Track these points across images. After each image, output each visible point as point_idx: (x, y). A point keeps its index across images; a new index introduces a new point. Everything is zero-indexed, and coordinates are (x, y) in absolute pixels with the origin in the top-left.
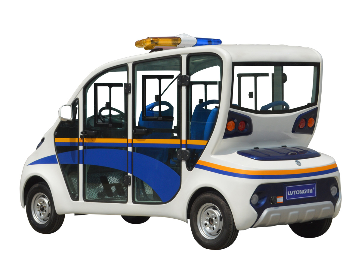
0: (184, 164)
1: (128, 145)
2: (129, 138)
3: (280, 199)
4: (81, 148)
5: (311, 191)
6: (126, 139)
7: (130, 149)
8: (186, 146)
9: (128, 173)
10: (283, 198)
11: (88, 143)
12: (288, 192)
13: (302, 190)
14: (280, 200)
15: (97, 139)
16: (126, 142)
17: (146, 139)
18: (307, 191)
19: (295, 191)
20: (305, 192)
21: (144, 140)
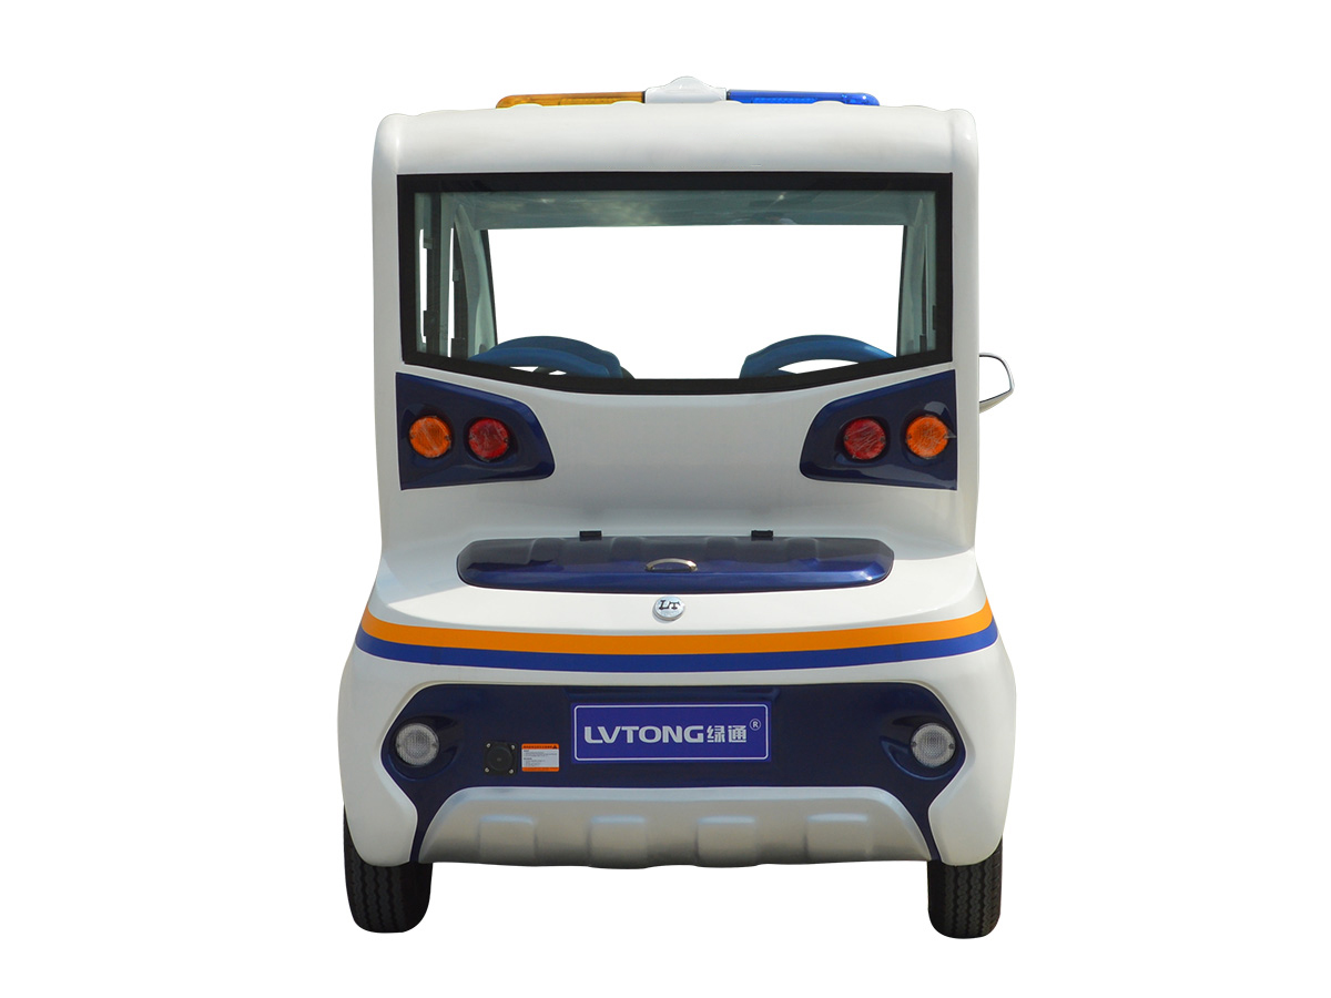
3: (541, 754)
5: (738, 734)
10: (557, 751)
12: (588, 730)
13: (679, 729)
14: (544, 758)
18: (710, 730)
19: (630, 730)
20: (701, 736)
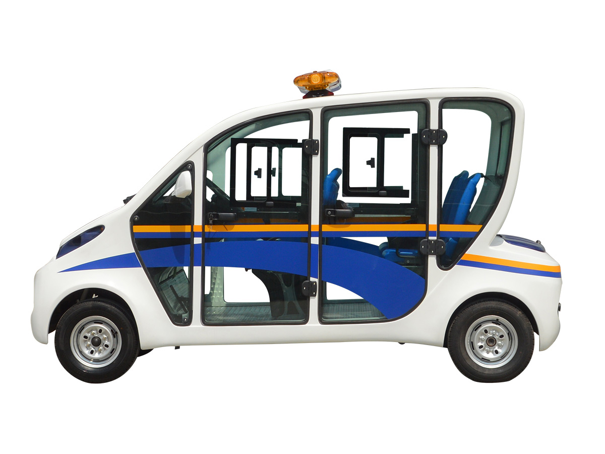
0: (432, 261)
1: (310, 234)
2: (312, 224)
6: (307, 226)
7: (315, 241)
8: (439, 233)
9: (311, 278)
11: (216, 232)
15: (236, 226)
16: (307, 230)
17: (351, 225)
21: (348, 226)
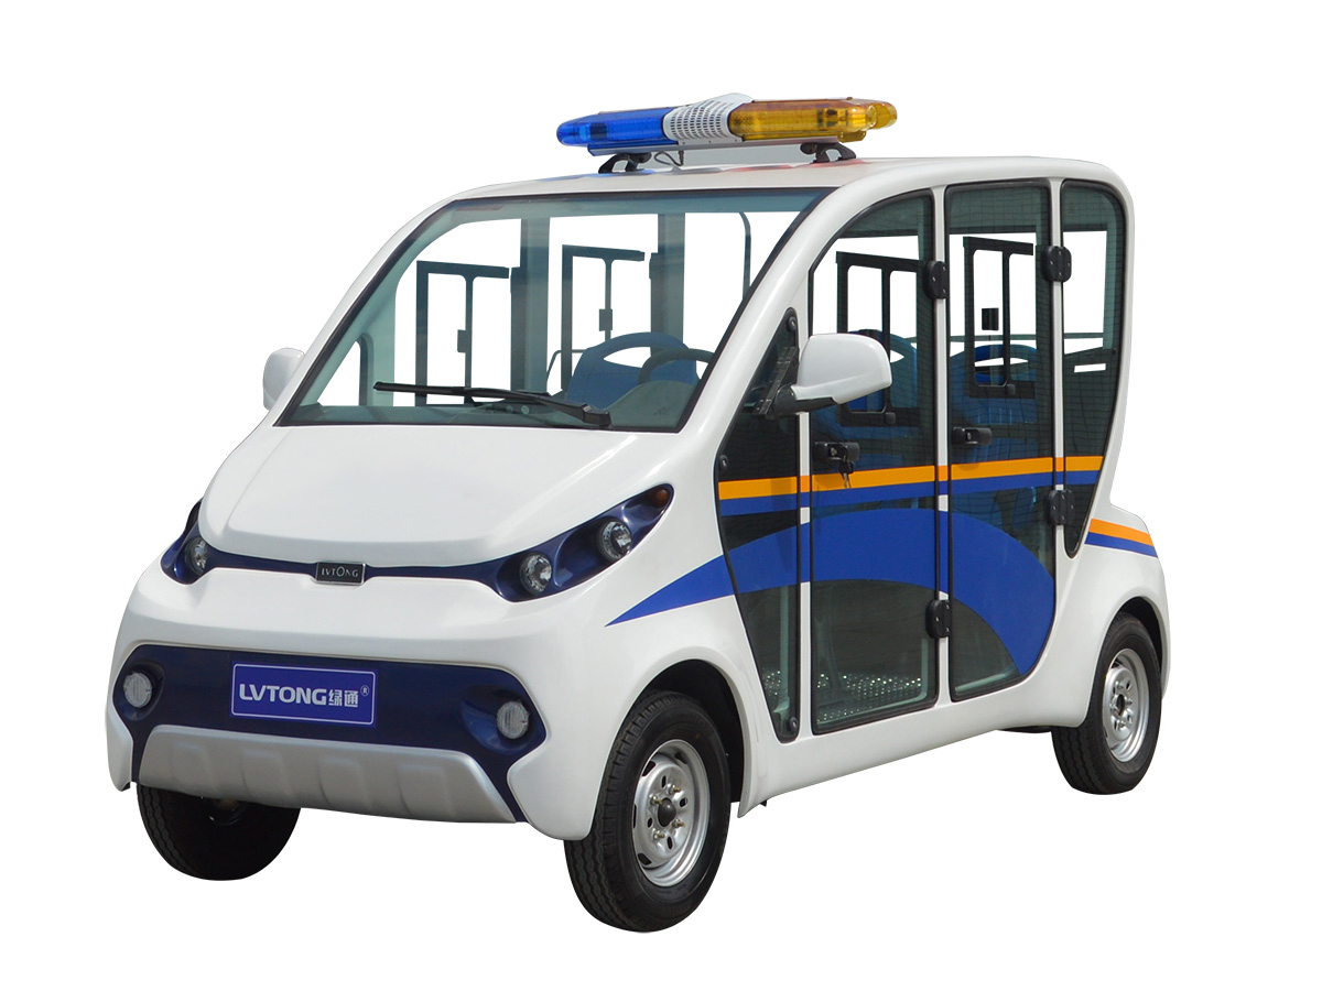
0: (1060, 536)
1: (937, 488)
2: (939, 464)
4: (805, 515)
6: (933, 469)
7: (944, 503)
8: (1065, 477)
9: (940, 593)
